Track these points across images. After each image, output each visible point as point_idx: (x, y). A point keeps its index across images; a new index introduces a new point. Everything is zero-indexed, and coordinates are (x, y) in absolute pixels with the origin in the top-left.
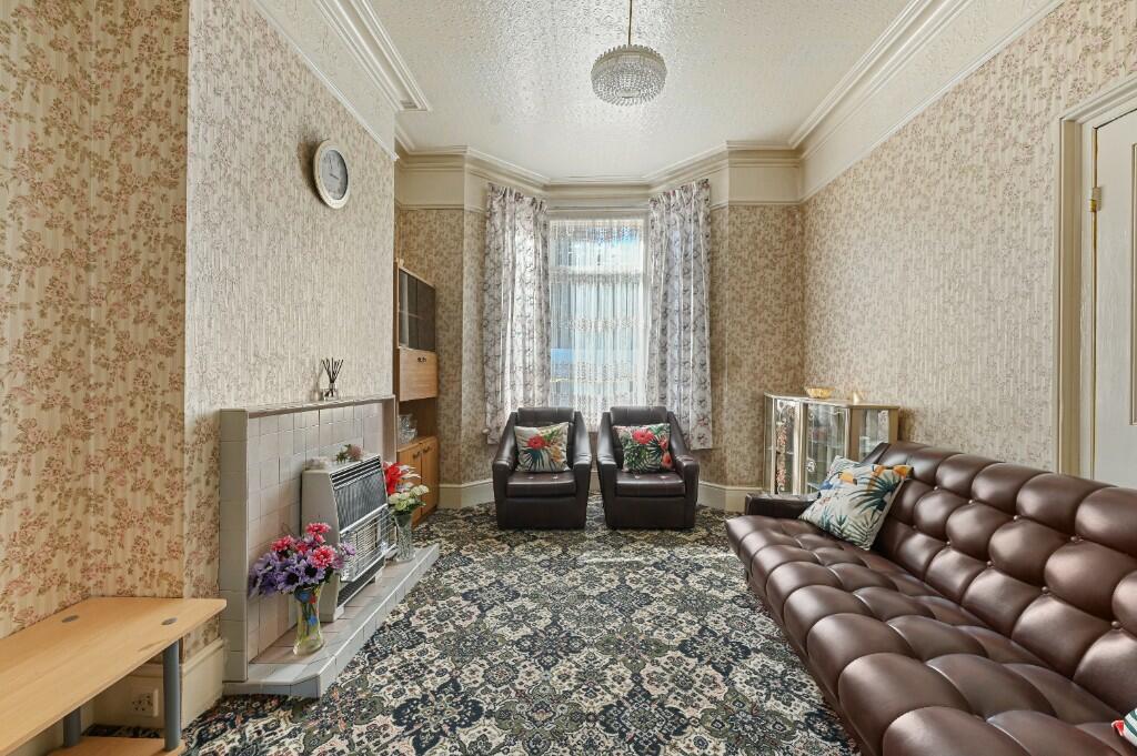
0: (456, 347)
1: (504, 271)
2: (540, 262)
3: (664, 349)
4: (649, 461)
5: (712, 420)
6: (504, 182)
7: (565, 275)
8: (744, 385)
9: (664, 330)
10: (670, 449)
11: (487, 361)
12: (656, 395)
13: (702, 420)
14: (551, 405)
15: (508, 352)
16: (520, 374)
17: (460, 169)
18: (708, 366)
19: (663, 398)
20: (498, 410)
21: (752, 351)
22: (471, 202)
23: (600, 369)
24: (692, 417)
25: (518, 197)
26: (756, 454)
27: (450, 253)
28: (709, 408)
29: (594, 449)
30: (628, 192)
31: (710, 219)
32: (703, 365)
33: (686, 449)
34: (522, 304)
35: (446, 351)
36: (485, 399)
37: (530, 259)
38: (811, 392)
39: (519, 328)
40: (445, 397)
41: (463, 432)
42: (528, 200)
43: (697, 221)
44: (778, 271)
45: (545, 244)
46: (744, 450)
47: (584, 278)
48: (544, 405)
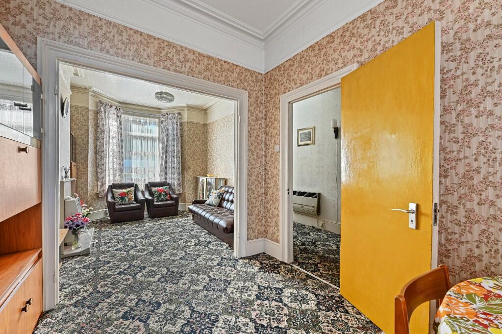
0: (85, 161)
1: (105, 133)
2: (119, 130)
3: (166, 163)
4: (163, 197)
5: (182, 185)
6: (105, 100)
7: (129, 135)
8: (191, 174)
9: (166, 157)
10: (169, 194)
11: (98, 166)
12: (163, 178)
13: (179, 185)
14: (124, 182)
15: (107, 163)
16: (111, 171)
17: (87, 93)
18: (181, 168)
19: (166, 179)
20: (103, 184)
21: (193, 164)
22: (91, 107)
23: (143, 169)
24: (176, 184)
25: (111, 106)
26: (194, 194)
27: (82, 125)
28: (181, 181)
29: (143, 195)
30: (151, 109)
31: (181, 124)
32: (179, 168)
33: (174, 193)
34: (112, 146)
35: (80, 162)
36: (97, 181)
37: (115, 129)
38: (208, 175)
39: (111, 154)
40: (81, 180)
41: (89, 193)
42: (114, 107)
43: (177, 125)
44: (200, 142)
45: (121, 124)
46: (191, 193)
47: (137, 137)
48: (121, 182)
